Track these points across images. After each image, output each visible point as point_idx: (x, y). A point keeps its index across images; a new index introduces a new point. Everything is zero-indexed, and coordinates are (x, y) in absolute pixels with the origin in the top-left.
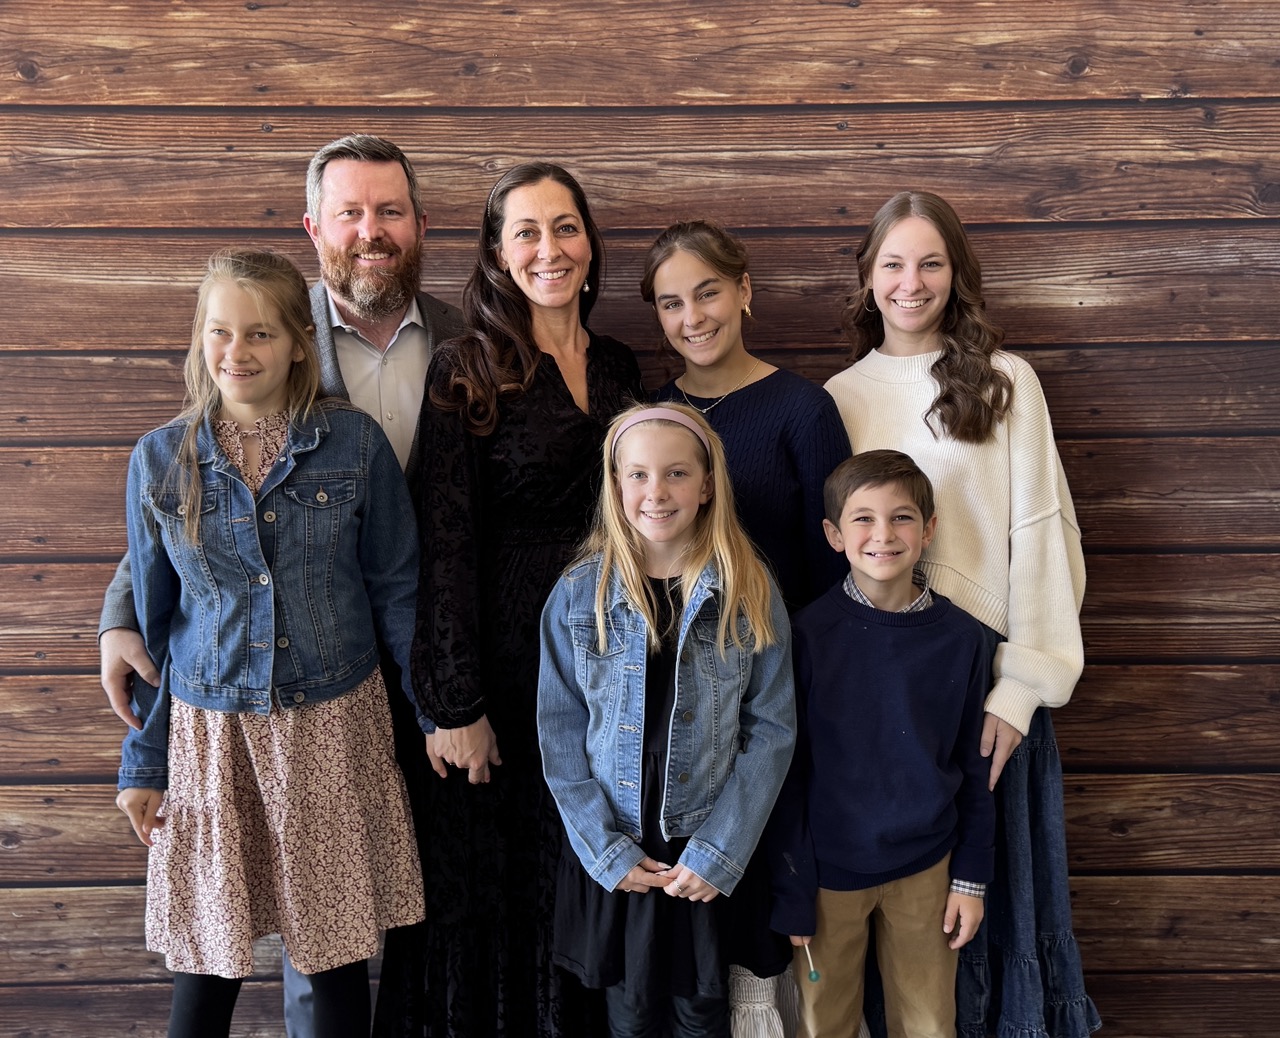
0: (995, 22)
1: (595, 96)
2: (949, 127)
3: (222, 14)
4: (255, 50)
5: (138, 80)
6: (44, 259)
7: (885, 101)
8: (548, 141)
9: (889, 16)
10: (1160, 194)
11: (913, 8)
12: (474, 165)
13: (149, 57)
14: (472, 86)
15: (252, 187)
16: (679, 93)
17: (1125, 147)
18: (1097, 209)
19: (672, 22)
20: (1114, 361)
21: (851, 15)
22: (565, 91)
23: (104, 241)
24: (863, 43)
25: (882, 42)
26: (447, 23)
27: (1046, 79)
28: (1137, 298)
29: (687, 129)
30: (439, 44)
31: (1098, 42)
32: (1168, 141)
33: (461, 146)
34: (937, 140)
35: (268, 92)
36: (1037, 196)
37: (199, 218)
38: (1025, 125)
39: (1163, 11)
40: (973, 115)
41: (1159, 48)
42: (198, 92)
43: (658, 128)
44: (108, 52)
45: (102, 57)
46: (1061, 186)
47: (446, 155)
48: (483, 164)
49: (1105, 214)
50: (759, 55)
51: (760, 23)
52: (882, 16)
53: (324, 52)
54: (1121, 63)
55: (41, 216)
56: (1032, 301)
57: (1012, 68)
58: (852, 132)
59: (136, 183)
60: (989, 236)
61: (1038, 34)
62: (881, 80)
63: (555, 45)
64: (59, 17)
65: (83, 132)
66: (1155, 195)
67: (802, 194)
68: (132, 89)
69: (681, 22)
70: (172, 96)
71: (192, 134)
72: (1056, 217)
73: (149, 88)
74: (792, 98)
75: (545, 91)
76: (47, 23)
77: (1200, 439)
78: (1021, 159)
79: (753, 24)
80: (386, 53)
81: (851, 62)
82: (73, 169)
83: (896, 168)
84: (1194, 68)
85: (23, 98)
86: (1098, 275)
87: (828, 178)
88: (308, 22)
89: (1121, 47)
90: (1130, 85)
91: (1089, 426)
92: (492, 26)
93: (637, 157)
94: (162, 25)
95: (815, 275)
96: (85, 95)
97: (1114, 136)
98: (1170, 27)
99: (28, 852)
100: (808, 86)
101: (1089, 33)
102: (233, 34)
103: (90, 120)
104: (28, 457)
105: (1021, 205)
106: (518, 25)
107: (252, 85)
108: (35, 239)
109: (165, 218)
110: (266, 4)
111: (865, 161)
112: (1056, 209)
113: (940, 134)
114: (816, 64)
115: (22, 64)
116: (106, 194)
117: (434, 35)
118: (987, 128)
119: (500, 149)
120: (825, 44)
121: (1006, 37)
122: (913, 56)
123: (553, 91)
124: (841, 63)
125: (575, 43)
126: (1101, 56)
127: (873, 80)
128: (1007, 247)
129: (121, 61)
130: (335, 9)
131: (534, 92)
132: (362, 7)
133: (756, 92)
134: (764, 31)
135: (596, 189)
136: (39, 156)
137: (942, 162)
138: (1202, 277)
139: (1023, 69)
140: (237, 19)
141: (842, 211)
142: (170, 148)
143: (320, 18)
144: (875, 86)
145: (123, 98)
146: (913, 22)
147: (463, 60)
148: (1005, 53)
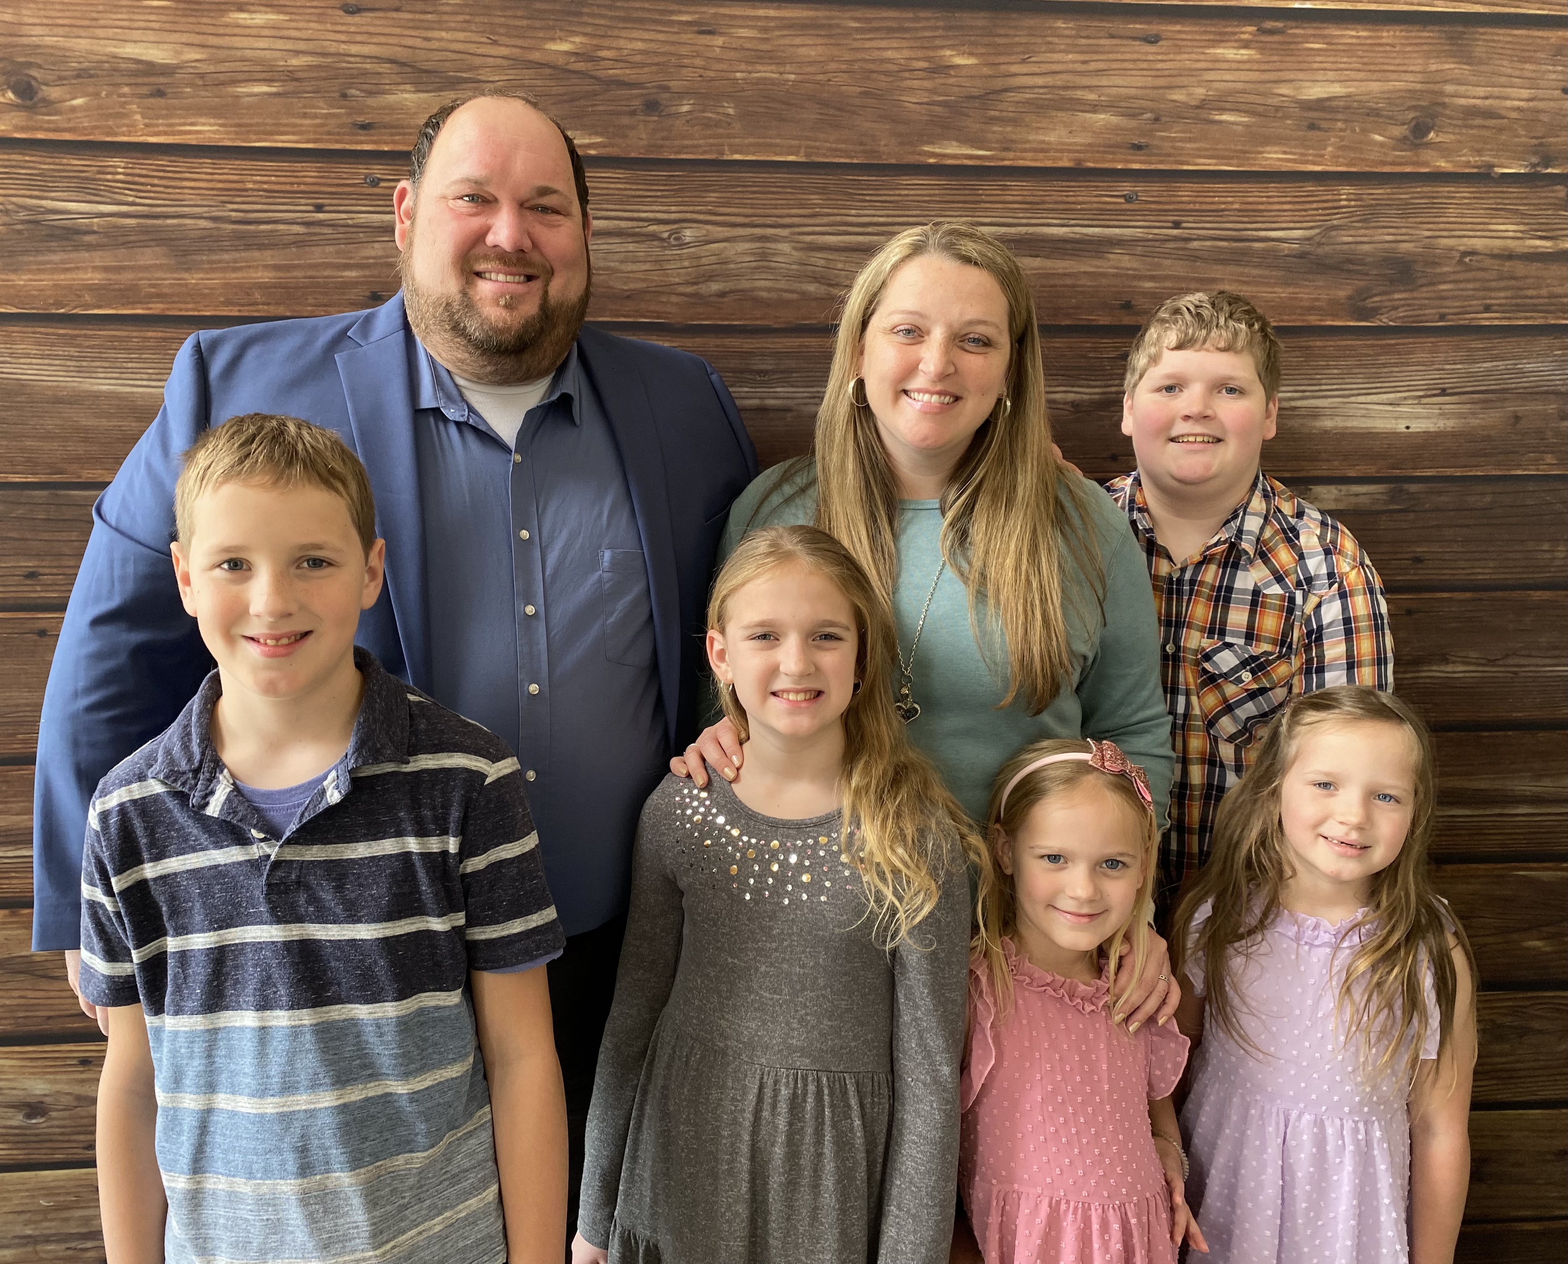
0: (1325, 69)
1: (817, 148)
2: (1262, 203)
3: (307, 17)
4: (355, 72)
5: (188, 108)
6: (56, 357)
7: (1185, 167)
8: (752, 206)
9: (1194, 56)
10: (1509, 293)
11: (1225, 48)
12: (654, 237)
13: (202, 76)
14: (653, 129)
15: (352, 262)
16: (926, 148)
17: (1471, 233)
18: (1434, 311)
19: (920, 54)
20: (1444, 499)
21: (1147, 53)
22: (778, 141)
23: (142, 334)
24: (1161, 91)
25: (1184, 91)
26: (622, 43)
27: (1382, 145)
28: (1474, 422)
29: (934, 195)
30: (611, 72)
31: (1447, 100)
32: (1521, 228)
33: (638, 211)
34: (1246, 219)
35: (372, 131)
36: (1363, 294)
37: (276, 304)
38: (1353, 203)
39: (1526, 63)
40: (1291, 189)
41: (1518, 109)
42: (273, 128)
43: (898, 192)
44: (140, 66)
45: (135, 74)
46: (1392, 282)
47: (616, 222)
48: (666, 235)
49: (1442, 317)
50: (1028, 102)
51: (1033, 59)
52: (1186, 56)
53: (451, 77)
54: (1471, 127)
55: (49, 297)
56: (1349, 424)
57: (1341, 130)
58: (1143, 206)
59: (186, 253)
60: (1303, 342)
61: (1375, 87)
62: (1182, 140)
63: (765, 79)
64: (68, 14)
65: (108, 181)
66: (1502, 294)
67: (1078, 282)
68: (177, 121)
69: (931, 54)
70: (236, 133)
71: (265, 186)
72: (1384, 320)
73: (202, 120)
74: (1070, 160)
75: (752, 140)
76: (50, 22)
77: (1539, 593)
78: (1345, 247)
79: (1023, 61)
80: (539, 83)
81: (1145, 116)
82: (94, 232)
83: (1196, 253)
84: (1558, 136)
85: (17, 128)
86: (1429, 393)
87: (1111, 263)
88: (430, 34)
89: (1474, 106)
90: (1480, 156)
91: (1408, 577)
92: (684, 50)
93: (870, 229)
94: (221, 31)
95: (1089, 386)
96: (110, 127)
97: (1459, 220)
98: (1532, 83)
99: (58, 1127)
100: (1090, 145)
101: (1436, 87)
102: (322, 47)
103: (118, 163)
104: (42, 625)
105: (1343, 304)
106: (718, 50)
107: (349, 120)
108: (42, 330)
109: (228, 303)
110: (369, 6)
111: (1157, 244)
112: (1385, 310)
113: (1250, 213)
114: (1102, 116)
115: (13, 79)
116: (146, 268)
117: (604, 59)
118: (1308, 206)
119: (689, 216)
120: (1114, 91)
121: (1337, 89)
122: (1223, 110)
123: (762, 140)
124: (1133, 116)
125: (792, 77)
126: (1451, 118)
127: (1174, 140)
128: (1324, 356)
129: (162, 80)
130: (468, 17)
131: (737, 140)
132: (505, 16)
133: (1024, 151)
134: (1037, 70)
135: (814, 272)
136: (43, 213)
137: (1251, 248)
138: (1551, 396)
139: (1354, 131)
140: (329, 27)
141: (1127, 306)
142: (235, 206)
143: (447, 30)
144: (1174, 148)
145: (166, 133)
146: (1225, 66)
147: (642, 95)
148: (1334, 110)
